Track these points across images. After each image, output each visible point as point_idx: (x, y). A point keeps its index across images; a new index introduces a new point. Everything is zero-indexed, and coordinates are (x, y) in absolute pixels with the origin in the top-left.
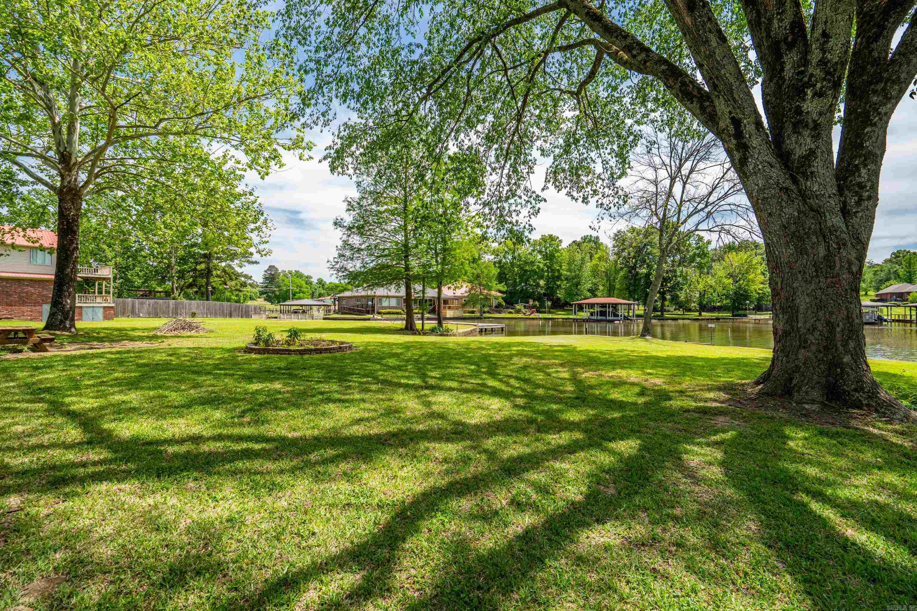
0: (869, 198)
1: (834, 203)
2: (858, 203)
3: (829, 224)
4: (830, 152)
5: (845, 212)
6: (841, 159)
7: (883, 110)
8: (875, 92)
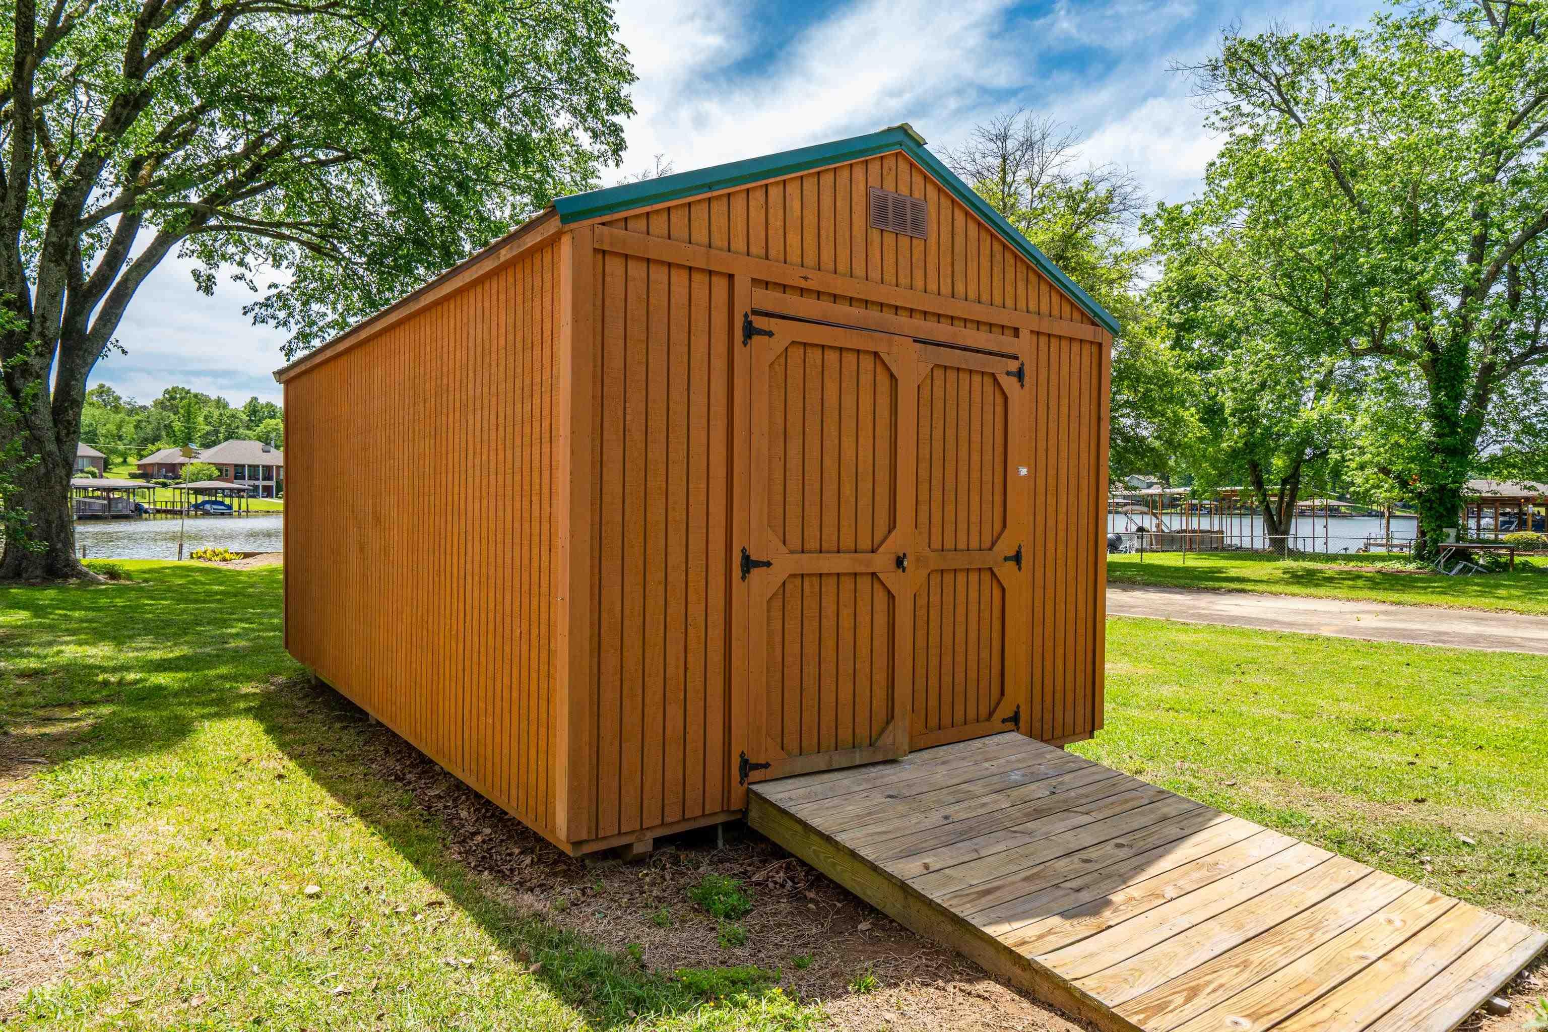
0: (74, 432)
1: (50, 434)
2: (68, 435)
3: (48, 449)
4: (48, 395)
5: (58, 440)
6: (55, 399)
7: (83, 371)
8: (78, 356)
